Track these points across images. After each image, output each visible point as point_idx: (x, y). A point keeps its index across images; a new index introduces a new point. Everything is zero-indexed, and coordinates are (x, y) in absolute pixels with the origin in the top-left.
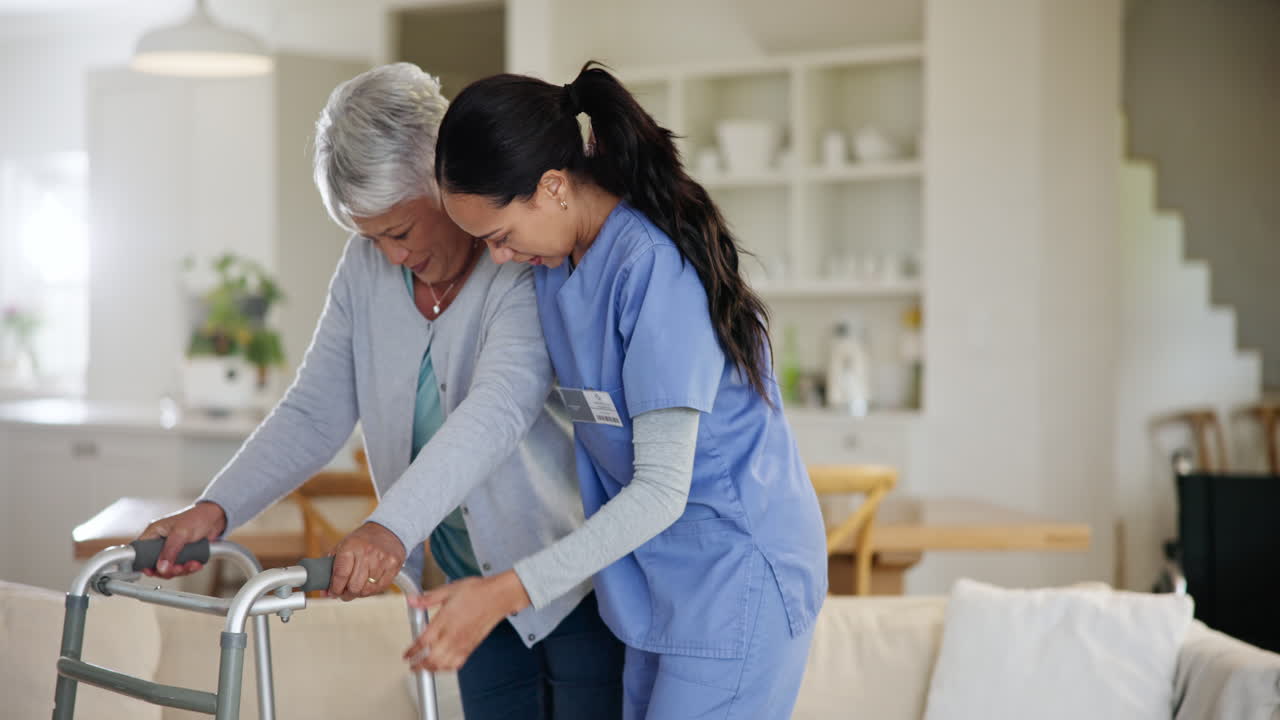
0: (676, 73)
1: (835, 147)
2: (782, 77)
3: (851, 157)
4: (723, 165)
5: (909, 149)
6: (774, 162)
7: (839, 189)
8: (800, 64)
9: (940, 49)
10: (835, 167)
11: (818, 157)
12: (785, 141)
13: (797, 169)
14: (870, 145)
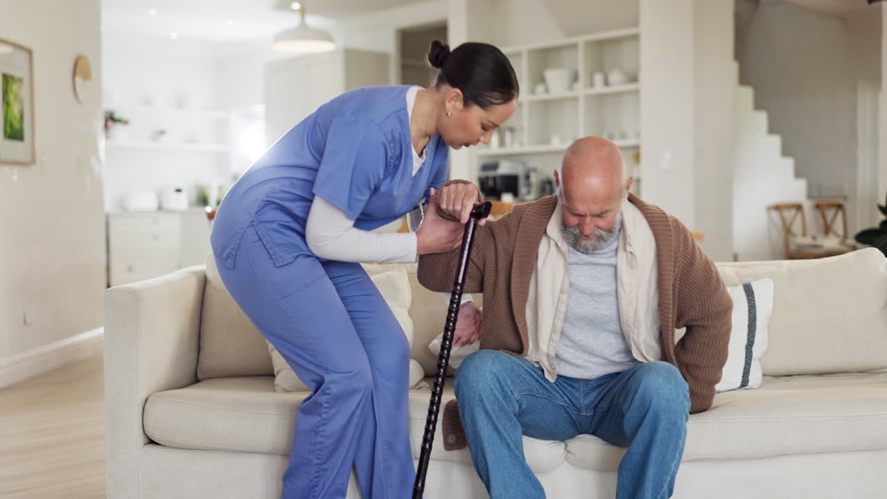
0: (524, 48)
1: (598, 78)
2: (574, 46)
3: (606, 83)
4: (547, 90)
5: (634, 78)
6: (570, 88)
7: (601, 97)
8: (580, 40)
9: (646, 29)
10: (599, 88)
11: (591, 84)
12: (575, 78)
13: (580, 90)
14: (615, 77)
